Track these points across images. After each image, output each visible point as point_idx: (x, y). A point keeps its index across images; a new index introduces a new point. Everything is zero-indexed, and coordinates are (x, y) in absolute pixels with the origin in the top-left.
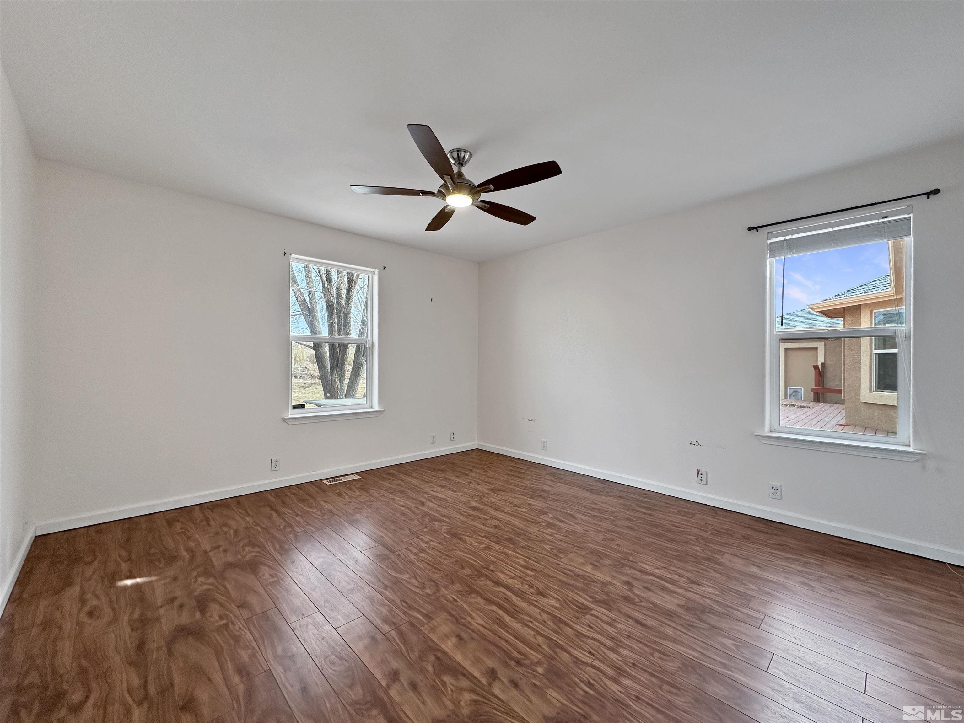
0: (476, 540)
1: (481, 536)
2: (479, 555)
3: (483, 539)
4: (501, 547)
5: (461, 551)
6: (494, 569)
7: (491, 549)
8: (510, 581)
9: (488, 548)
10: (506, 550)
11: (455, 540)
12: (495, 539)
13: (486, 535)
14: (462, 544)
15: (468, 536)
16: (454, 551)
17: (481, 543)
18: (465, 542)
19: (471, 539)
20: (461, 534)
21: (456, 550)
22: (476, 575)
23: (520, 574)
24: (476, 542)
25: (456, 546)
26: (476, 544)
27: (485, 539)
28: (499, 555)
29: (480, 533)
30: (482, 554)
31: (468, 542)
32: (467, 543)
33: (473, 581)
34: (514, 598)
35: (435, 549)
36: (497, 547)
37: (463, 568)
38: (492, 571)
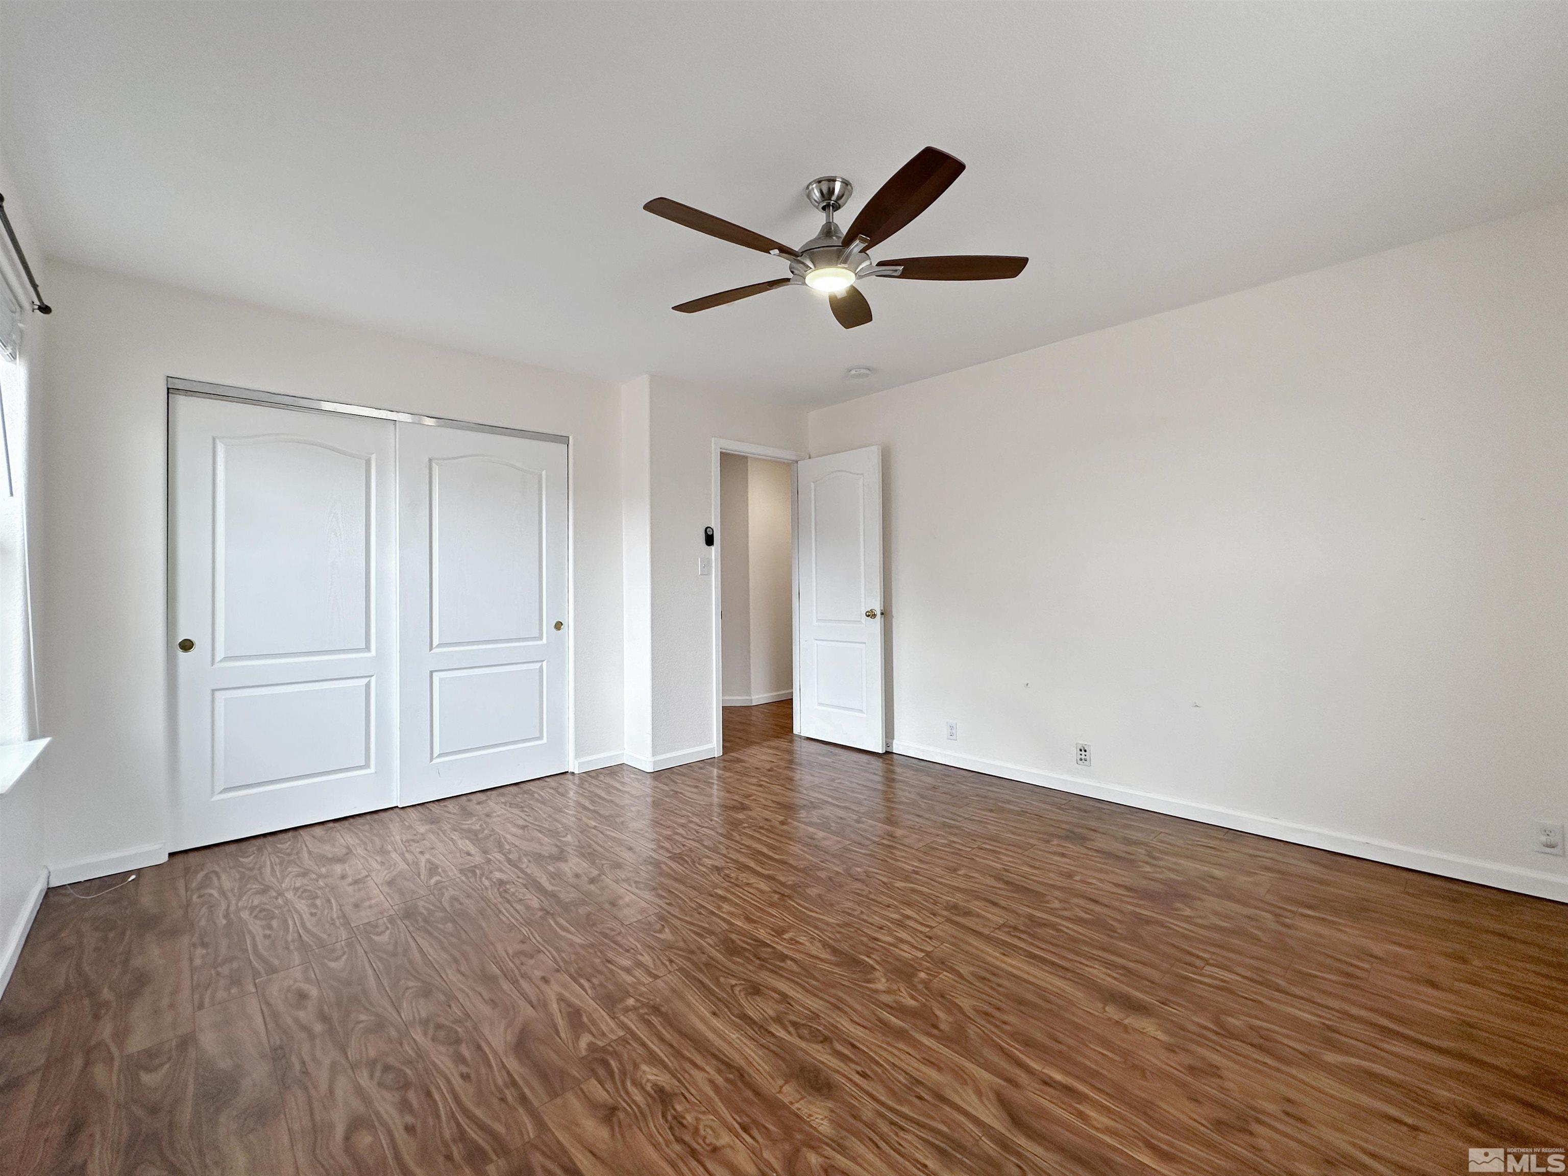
0: (801, 948)
1: (792, 959)
2: (795, 916)
3: (790, 953)
4: (755, 933)
5: (827, 924)
6: (773, 894)
7: (773, 929)
8: (752, 881)
9: (779, 932)
10: (747, 926)
11: (845, 947)
12: (765, 952)
13: (782, 964)
14: (829, 938)
15: (822, 960)
16: (841, 922)
17: (792, 941)
18: (825, 945)
19: (814, 953)
20: (837, 965)
21: (838, 925)
22: (800, 887)
23: (737, 891)
24: (801, 943)
25: (839, 932)
26: (802, 939)
27: (785, 951)
28: (760, 917)
29: (795, 968)
30: (791, 920)
31: (819, 945)
32: (820, 941)
33: (803, 880)
34: (752, 864)
35: (878, 927)
36: (762, 934)
37: (820, 896)
38: (775, 892)
